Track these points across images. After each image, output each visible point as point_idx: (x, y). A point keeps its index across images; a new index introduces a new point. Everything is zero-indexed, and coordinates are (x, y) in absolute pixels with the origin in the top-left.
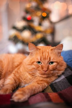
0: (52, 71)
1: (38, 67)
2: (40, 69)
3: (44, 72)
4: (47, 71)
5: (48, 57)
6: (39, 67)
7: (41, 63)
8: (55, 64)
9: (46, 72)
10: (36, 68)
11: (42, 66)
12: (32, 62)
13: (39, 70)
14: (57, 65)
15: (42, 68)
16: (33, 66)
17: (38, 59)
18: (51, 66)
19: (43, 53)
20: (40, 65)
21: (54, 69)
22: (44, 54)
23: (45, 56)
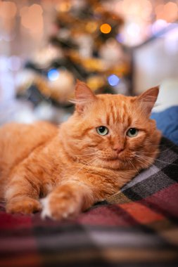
0: (133, 150)
1: (101, 141)
2: (105, 145)
3: (116, 152)
4: (122, 150)
5: (124, 116)
6: (103, 140)
7: (106, 132)
8: (140, 135)
9: (121, 153)
10: (94, 144)
11: (110, 138)
12: (83, 129)
13: (101, 150)
14: (145, 138)
15: (111, 143)
16: (87, 140)
17: (100, 121)
18: (132, 139)
19: (112, 107)
20: (104, 138)
21: (139, 148)
22: (115, 110)
23: (118, 113)
